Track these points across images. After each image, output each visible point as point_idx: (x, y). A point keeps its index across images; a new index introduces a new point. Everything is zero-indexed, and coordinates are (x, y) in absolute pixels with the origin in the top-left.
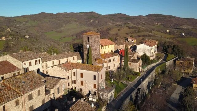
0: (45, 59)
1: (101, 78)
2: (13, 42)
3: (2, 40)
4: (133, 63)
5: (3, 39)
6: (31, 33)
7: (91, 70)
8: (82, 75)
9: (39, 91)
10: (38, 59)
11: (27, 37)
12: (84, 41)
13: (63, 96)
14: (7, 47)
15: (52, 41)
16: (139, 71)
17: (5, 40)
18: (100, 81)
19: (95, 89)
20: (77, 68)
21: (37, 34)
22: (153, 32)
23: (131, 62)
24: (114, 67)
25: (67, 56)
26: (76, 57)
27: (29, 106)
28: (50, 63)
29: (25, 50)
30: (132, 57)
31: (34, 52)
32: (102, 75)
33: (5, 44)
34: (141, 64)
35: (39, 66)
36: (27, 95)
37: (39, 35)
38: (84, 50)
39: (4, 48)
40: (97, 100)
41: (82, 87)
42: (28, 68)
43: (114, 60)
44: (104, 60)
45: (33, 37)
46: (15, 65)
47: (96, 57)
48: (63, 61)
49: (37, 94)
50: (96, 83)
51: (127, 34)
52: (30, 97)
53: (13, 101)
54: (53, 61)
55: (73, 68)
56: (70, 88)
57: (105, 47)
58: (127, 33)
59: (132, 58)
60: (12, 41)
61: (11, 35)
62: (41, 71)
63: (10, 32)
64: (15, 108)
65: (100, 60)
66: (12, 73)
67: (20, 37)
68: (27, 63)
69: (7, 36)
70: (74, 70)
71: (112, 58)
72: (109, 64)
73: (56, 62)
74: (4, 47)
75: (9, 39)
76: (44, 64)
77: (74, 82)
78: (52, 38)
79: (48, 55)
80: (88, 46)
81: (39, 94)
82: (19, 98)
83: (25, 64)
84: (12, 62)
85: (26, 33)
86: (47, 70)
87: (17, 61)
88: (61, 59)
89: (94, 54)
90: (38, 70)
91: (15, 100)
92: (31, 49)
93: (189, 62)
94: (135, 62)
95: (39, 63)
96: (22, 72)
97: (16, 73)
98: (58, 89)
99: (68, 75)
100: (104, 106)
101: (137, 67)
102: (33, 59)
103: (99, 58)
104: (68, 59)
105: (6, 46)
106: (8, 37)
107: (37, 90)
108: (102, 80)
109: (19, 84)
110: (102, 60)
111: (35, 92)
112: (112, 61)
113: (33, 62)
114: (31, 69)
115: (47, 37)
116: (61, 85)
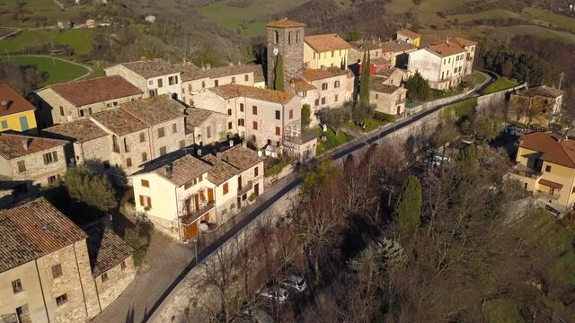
0: (188, 76)
1: (291, 117)
2: (113, 32)
3: (87, 28)
4: (384, 95)
5: (90, 23)
6: (162, 9)
7: (271, 101)
8: (255, 110)
9: (175, 126)
10: (174, 75)
11: (151, 19)
12: (269, 40)
13: (217, 142)
14: (100, 47)
15: (219, 33)
16: (396, 113)
17: (93, 29)
18: (287, 121)
19: (278, 137)
20: (245, 96)
21: (177, 11)
22: (526, 9)
23: (378, 91)
24: (336, 100)
25: (233, 72)
26: (251, 75)
27: (160, 146)
28: (196, 84)
29: (151, 56)
30: (384, 80)
31: (166, 60)
32: (291, 112)
33: (96, 39)
34: (404, 96)
35: (176, 89)
36: (156, 127)
37: (184, 13)
38: (269, 58)
39: (91, 48)
40: (279, 155)
41: (256, 133)
42: (156, 90)
43: (337, 84)
44: (310, 83)
45: (167, 20)
46: (134, 83)
47: (292, 76)
48: (225, 81)
49: (172, 129)
50: (281, 126)
51: (440, 14)
52: (161, 133)
53: (137, 134)
54: (203, 80)
55: (239, 95)
56: (234, 133)
57: (322, 54)
58: (441, 10)
59: (385, 83)
60: (111, 30)
61: (108, 13)
62: (179, 98)
63: (105, 4)
64: (139, 145)
65: (300, 84)
66: (131, 98)
67: (132, 21)
68: (155, 80)
69: (99, 16)
70: (241, 100)
71: (330, 81)
72: (323, 94)
73: (210, 82)
74: (94, 46)
75: (103, 25)
76: (186, 85)
77: (241, 122)
78: (218, 25)
79: (195, 67)
80: (276, 51)
81: (175, 130)
82: (145, 131)
83: (151, 83)
84: (128, 78)
85: (148, 6)
86: (191, 97)
87: (138, 76)
88: (219, 76)
89: (290, 69)
90: (175, 96)
91: (139, 132)
92: (161, 55)
93: (544, 98)
94: (387, 92)
95: (177, 83)
96: (146, 95)
97: (136, 97)
98: (208, 129)
99: (229, 107)
100: (290, 166)
101: (390, 104)
102: (164, 74)
103: (301, 80)
104: (233, 78)
105: (98, 44)
106: (101, 20)
107: (171, 122)
108: (291, 120)
109: (144, 112)
110: (305, 84)
111: (168, 125)
112: (331, 87)
113: (165, 79)
114: (161, 92)
115: (204, 20)
116: (214, 123)
